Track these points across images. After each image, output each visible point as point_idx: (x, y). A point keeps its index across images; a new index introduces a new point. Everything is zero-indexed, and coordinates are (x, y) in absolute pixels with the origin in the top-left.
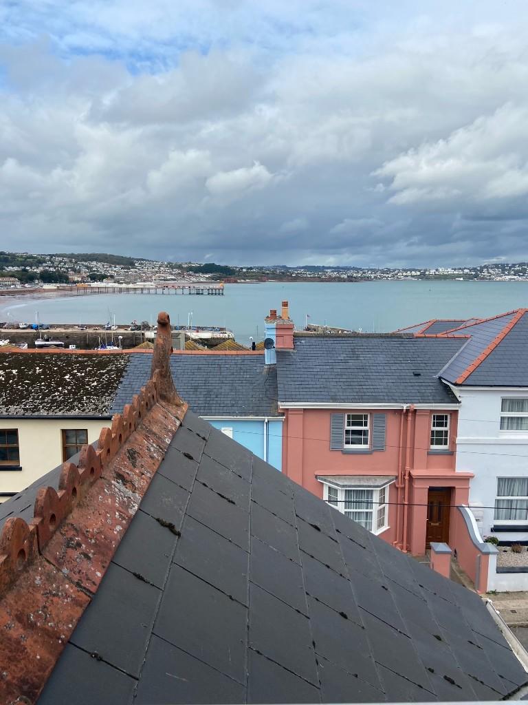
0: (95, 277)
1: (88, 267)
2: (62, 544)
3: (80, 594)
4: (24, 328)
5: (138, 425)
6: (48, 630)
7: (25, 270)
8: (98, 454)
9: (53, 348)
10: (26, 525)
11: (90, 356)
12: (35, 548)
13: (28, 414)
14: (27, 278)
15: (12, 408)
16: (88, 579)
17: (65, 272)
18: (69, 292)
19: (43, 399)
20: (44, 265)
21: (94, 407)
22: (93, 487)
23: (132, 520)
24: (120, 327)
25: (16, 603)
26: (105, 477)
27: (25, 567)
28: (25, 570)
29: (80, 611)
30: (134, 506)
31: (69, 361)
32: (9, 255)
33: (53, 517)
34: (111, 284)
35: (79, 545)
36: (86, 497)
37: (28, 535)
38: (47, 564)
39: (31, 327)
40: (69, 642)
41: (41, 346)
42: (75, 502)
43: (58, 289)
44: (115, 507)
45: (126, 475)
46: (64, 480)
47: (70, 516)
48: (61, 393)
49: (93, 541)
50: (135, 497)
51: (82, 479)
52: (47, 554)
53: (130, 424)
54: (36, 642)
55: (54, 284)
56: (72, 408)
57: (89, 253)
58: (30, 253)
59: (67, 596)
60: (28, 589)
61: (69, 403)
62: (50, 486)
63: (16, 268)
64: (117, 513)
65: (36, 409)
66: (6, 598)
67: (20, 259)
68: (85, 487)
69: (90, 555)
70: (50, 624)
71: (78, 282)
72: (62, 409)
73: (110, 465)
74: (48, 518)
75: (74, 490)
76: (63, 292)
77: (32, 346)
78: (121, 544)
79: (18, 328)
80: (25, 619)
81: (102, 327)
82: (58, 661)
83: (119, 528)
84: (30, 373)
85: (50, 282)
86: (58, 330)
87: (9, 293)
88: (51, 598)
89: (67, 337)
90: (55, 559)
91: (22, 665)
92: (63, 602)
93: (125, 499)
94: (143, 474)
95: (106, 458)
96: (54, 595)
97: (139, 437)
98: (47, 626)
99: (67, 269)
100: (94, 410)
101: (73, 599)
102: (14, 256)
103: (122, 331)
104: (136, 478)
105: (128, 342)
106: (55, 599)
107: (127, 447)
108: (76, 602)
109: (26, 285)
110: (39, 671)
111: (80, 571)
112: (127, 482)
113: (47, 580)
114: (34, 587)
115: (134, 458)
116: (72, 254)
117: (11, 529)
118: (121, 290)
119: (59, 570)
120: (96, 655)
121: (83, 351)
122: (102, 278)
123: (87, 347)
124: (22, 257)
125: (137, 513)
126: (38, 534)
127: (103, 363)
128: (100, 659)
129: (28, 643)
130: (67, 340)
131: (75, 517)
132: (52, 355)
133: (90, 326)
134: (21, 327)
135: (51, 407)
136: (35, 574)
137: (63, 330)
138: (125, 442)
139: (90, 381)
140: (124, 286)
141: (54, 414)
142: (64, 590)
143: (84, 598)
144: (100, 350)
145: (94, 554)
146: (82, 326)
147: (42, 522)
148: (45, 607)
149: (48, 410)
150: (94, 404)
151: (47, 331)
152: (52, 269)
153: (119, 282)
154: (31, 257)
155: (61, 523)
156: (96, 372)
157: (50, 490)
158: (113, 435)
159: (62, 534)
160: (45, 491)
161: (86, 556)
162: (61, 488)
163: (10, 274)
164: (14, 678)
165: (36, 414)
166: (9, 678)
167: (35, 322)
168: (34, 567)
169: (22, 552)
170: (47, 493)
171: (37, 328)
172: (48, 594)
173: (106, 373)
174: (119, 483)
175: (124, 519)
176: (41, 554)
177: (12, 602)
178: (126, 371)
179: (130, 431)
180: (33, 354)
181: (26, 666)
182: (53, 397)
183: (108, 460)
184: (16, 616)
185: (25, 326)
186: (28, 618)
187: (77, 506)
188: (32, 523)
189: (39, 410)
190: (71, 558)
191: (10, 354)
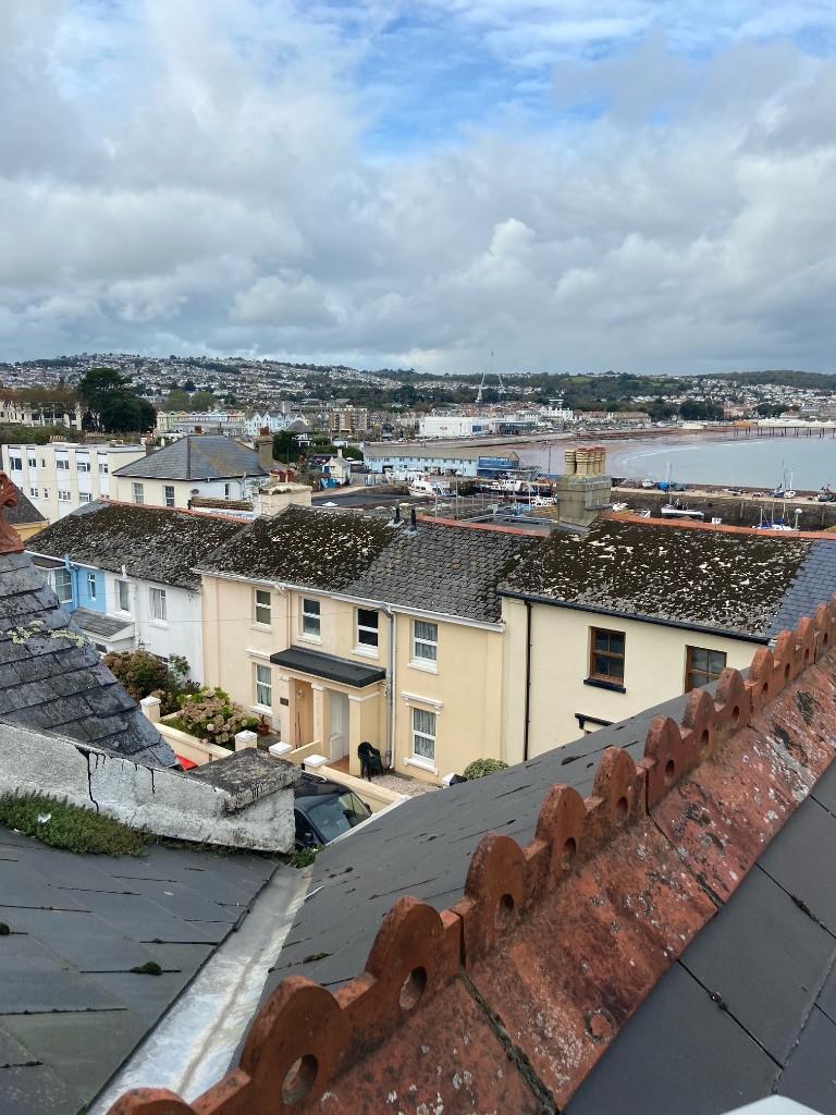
0: (765, 411)
1: (756, 394)
2: (680, 808)
3: (702, 894)
4: (648, 488)
5: (821, 655)
6: (651, 931)
7: (660, 401)
8: (747, 688)
9: (687, 519)
10: (633, 763)
11: (743, 538)
12: (642, 802)
13: (642, 613)
14: (660, 412)
15: (621, 602)
16: (716, 877)
17: (719, 403)
18: (722, 435)
19: (664, 594)
20: (689, 392)
21: (742, 619)
22: (734, 738)
23: (796, 810)
24: (799, 494)
25: (609, 871)
26: (757, 727)
27: (625, 825)
28: (625, 828)
29: (700, 922)
30: (802, 788)
31: (708, 542)
32: (641, 378)
33: (671, 765)
34: (794, 422)
35: (706, 820)
36: (722, 750)
37: (634, 780)
38: (656, 831)
39: (657, 486)
40: (678, 961)
41: (670, 516)
42: (704, 752)
43: (705, 429)
44: (768, 778)
45: (791, 734)
46: (691, 714)
47: (696, 772)
48: (691, 589)
49: (729, 822)
50: (805, 775)
51: (719, 720)
52: (658, 816)
53: (807, 651)
54: (631, 939)
55: (700, 422)
56: (706, 616)
57: (762, 370)
58: (670, 375)
59: (682, 891)
60: (627, 857)
61: (702, 606)
62: (671, 716)
63: (647, 399)
64: (771, 791)
65: (652, 608)
66: (595, 858)
67: (654, 385)
68: (722, 734)
69: (722, 841)
70: (653, 922)
71: (737, 418)
72: (690, 615)
73: (765, 709)
74: (664, 764)
75: (706, 734)
76: (711, 435)
77: (656, 514)
78: (774, 840)
79: (641, 487)
80: (620, 901)
81: (768, 492)
82: (659, 981)
83: (772, 815)
84: (650, 554)
85: (694, 418)
86: (697, 493)
87: (635, 435)
88: (658, 884)
89: (710, 505)
90: (669, 827)
91: (609, 964)
92: (676, 897)
93: (788, 772)
94: (822, 739)
95: (760, 698)
96: (663, 881)
97: (822, 678)
98: (648, 923)
99: (723, 397)
100: (740, 623)
101: (691, 899)
102: (646, 380)
103: (803, 501)
104: (809, 743)
105: (811, 520)
106: (664, 888)
107: (797, 688)
108: (694, 905)
109: (659, 424)
110: (632, 984)
111: (704, 861)
112: (792, 744)
113: (655, 855)
114: (636, 857)
115: (808, 709)
116: (735, 374)
117: (612, 764)
118: (809, 432)
119: (673, 847)
120: (718, 1000)
121: (733, 529)
122: (779, 411)
123: (739, 522)
124: (658, 381)
125: (806, 799)
126: (647, 782)
127: (763, 551)
128: (723, 1008)
129: (620, 935)
130: (710, 509)
131: (703, 773)
132: (684, 530)
133: (748, 490)
134: (645, 485)
135: (674, 609)
136: (639, 840)
137: (704, 494)
138: (795, 679)
139: (740, 578)
140: (817, 424)
141: (678, 620)
142: (678, 879)
143: (707, 902)
144: (760, 530)
145: (728, 841)
146: (735, 489)
147: (655, 767)
148: (648, 894)
149: (670, 613)
150: (742, 615)
151: (681, 493)
152: (699, 399)
153: (807, 418)
154: (671, 381)
155: (682, 777)
156: (751, 564)
157: (670, 723)
158: (776, 663)
159: (681, 793)
160: (663, 722)
161: (716, 840)
162: (686, 724)
163: (639, 406)
164: (596, 977)
165: (653, 615)
166: (590, 974)
167: (665, 480)
168: (639, 829)
169: (623, 801)
170: (664, 727)
171: (666, 488)
172: (654, 876)
173: (767, 567)
174: (778, 743)
175: (782, 802)
176: (648, 814)
177: (604, 868)
178: (803, 569)
179: (805, 664)
180: (656, 526)
181: (613, 967)
182: (679, 594)
183: (763, 701)
184: (608, 890)
185: (650, 485)
186: (624, 902)
187: (707, 760)
188: (642, 765)
189: (657, 611)
190: (692, 834)
191: (626, 524)
